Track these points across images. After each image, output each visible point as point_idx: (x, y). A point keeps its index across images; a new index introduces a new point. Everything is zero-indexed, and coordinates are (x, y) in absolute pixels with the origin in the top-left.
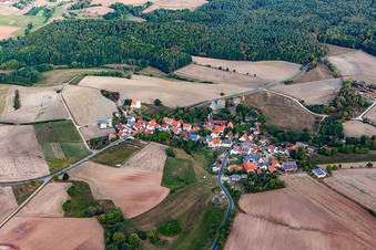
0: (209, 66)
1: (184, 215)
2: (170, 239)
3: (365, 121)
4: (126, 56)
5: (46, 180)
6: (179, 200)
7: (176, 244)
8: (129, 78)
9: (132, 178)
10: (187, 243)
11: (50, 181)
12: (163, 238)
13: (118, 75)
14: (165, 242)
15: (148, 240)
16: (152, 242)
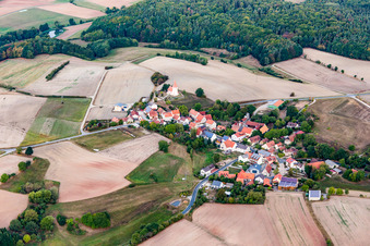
0: (318, 62)
1: (124, 211)
2: (90, 231)
4: (229, 39)
5: (8, 152)
6: (131, 195)
7: (93, 237)
8: (204, 64)
9: (99, 165)
10: (106, 238)
11: (12, 153)
12: (83, 228)
13: (194, 59)
14: (80, 233)
15: (66, 227)
16: (70, 229)
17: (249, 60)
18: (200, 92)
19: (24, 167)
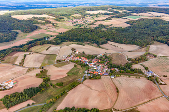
0: (111, 45)
1: (67, 82)
2: (58, 87)
3: (141, 65)
4: (90, 39)
6: (68, 78)
8: (84, 45)
9: (60, 71)
10: (62, 89)
11: (38, 69)
13: (81, 44)
14: (56, 88)
15: (52, 86)
16: (54, 87)
17: (95, 44)
18: (83, 53)
19: (42, 72)
